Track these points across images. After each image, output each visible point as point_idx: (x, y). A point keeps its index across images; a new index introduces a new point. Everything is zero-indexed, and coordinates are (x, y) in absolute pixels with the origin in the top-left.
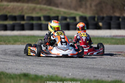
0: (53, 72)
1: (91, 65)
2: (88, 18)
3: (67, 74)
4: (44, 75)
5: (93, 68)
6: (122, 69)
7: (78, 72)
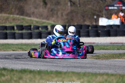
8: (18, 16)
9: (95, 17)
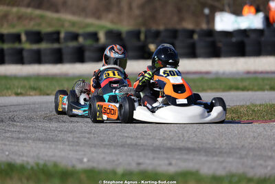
0: (47, 155)
1: (132, 138)
2: (124, 35)
3: (78, 159)
4: (28, 163)
5: (136, 145)
6: (200, 146)
7: (103, 156)
8: (29, 10)
9: (207, 11)
